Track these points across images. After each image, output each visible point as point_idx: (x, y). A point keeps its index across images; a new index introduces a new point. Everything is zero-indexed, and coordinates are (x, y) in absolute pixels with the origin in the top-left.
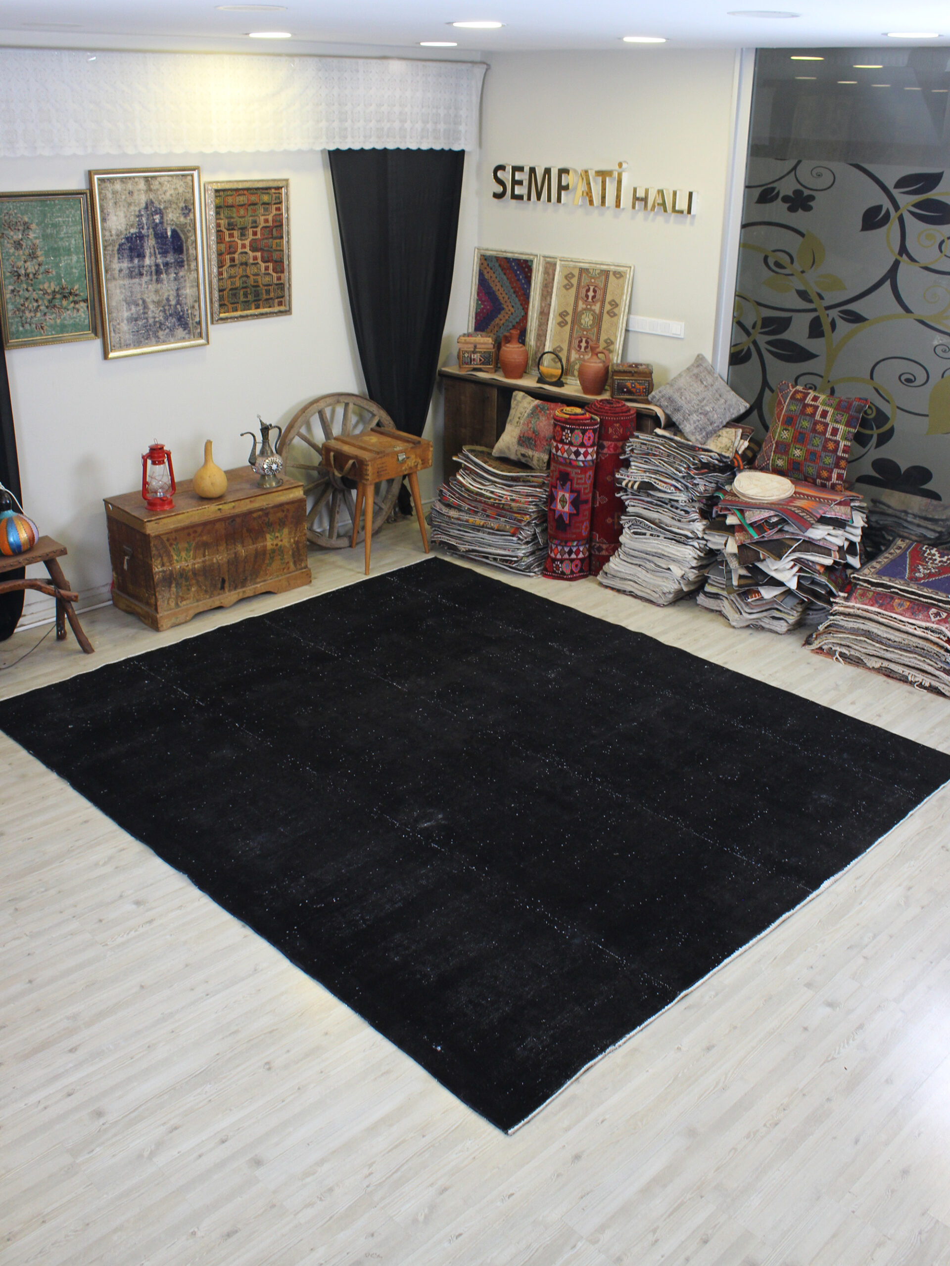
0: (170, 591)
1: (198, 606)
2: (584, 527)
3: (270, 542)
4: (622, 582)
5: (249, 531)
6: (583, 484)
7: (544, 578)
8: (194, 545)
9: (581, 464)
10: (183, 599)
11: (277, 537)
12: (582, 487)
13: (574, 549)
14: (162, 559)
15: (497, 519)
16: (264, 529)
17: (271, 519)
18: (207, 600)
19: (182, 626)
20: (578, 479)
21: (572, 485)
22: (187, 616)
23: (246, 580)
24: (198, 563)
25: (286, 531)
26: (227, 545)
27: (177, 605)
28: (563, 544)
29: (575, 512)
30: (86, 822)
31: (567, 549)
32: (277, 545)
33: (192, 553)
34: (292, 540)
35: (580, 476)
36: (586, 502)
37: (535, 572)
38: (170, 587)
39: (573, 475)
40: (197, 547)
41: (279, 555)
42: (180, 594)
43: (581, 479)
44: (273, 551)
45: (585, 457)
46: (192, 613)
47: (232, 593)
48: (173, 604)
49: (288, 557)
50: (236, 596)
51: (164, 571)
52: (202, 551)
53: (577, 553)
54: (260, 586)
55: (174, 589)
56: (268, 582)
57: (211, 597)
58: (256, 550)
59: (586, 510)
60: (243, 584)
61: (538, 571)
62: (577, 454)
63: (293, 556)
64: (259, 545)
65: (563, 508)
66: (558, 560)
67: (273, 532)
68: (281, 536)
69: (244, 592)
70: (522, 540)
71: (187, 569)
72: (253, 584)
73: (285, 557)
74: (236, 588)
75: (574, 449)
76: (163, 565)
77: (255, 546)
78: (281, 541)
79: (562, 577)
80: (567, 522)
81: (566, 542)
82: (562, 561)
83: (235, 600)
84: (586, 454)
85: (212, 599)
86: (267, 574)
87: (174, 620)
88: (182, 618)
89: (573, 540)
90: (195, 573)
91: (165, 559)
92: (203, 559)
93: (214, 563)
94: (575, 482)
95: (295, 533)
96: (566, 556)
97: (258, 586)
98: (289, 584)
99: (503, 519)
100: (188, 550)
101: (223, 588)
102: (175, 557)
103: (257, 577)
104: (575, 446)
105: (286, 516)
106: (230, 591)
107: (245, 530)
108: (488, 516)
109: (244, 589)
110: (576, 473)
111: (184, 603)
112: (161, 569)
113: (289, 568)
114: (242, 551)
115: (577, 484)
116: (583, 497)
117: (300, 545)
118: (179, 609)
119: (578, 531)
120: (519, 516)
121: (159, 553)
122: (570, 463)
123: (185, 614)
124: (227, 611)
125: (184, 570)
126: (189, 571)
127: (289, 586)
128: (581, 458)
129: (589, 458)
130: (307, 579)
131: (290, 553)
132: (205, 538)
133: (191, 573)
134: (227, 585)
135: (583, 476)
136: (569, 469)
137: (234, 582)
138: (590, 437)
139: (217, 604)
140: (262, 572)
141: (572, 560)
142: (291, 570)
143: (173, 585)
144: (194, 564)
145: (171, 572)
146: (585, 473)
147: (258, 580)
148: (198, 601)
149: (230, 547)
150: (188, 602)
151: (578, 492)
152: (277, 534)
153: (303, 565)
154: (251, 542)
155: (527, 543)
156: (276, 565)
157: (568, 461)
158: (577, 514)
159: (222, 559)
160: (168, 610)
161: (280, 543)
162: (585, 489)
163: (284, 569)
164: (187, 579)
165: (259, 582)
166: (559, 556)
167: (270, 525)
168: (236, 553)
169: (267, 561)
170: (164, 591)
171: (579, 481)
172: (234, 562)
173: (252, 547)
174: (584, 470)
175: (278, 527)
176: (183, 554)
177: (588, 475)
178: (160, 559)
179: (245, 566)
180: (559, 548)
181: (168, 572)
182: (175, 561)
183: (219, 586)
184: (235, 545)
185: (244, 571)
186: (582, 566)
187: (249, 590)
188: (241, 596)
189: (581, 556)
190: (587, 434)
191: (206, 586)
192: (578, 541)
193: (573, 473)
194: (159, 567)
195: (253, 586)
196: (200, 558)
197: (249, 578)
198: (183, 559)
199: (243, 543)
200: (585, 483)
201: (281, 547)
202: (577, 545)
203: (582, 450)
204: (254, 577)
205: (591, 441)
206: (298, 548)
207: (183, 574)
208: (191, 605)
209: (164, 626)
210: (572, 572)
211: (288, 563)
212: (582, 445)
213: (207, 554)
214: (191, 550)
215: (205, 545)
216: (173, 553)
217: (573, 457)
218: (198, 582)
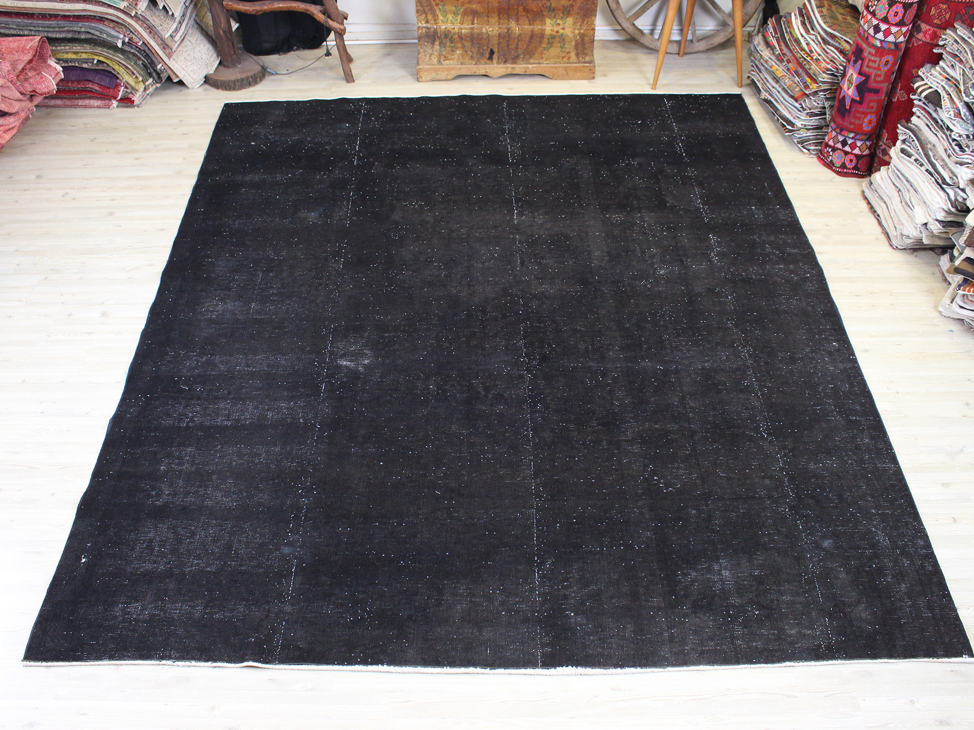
0: (432, 47)
1: (460, 69)
2: (866, 120)
3: (549, 26)
4: (877, 199)
5: (526, 10)
6: (875, 68)
7: (815, 160)
8: (462, 10)
9: (878, 44)
10: (446, 58)
11: (559, 24)
12: (873, 72)
13: (850, 142)
14: (426, 16)
15: (794, 76)
16: (544, 13)
17: (553, 5)
18: (472, 66)
19: (443, 82)
20: (870, 60)
21: (862, 65)
22: (448, 75)
23: (517, 57)
24: (466, 28)
25: (570, 21)
26: (499, 18)
27: (439, 61)
28: (838, 131)
29: (858, 99)
30: (162, 230)
31: (841, 138)
32: (557, 32)
33: (459, 17)
34: (577, 32)
35: (873, 58)
36: (877, 91)
37: (808, 150)
38: (433, 44)
39: (866, 54)
40: (465, 14)
41: (559, 42)
42: (444, 53)
43: (875, 62)
44: (553, 37)
45: (886, 37)
46: (454, 73)
47: (500, 66)
48: (435, 61)
49: (570, 46)
50: (504, 70)
51: (427, 28)
52: (471, 17)
53: (853, 146)
54: (531, 67)
55: (437, 47)
56: (542, 65)
57: (476, 64)
58: (532, 31)
59: (873, 102)
60: (515, 60)
61: (814, 150)
62: (877, 29)
63: (576, 46)
64: (537, 28)
65: (848, 89)
66: (830, 147)
67: (554, 17)
68: (564, 24)
69: (513, 68)
70: (804, 110)
71: (453, 31)
72: (526, 64)
73: (566, 46)
74: (505, 62)
75: (875, 22)
76: (427, 22)
77: (532, 27)
78: (563, 29)
79: (830, 165)
80: (848, 107)
81: (841, 130)
82: (834, 149)
83: (503, 74)
84: (887, 33)
85: (477, 66)
86: (542, 58)
87: (433, 75)
88: (443, 75)
89: (851, 132)
90: (461, 38)
91: (430, 17)
92: (471, 26)
93: (482, 33)
94: (866, 63)
95: (581, 26)
96: (839, 146)
97: (530, 66)
98: (567, 74)
99: (797, 78)
100: (455, 14)
101: (491, 58)
102: (441, 18)
103: (531, 57)
104: (877, 19)
105: (572, 6)
106: (498, 63)
107: (521, 9)
108: (788, 69)
109: (513, 66)
110: (870, 53)
111: (448, 62)
112: (424, 25)
113: (569, 58)
114: (515, 28)
115: (868, 66)
116: (872, 84)
117: (586, 39)
118: (442, 66)
119: (857, 122)
120: (809, 80)
121: (424, 10)
122: (867, 37)
123: (446, 73)
124: (493, 81)
125: (449, 31)
126: (455, 34)
127: (566, 76)
128: (880, 36)
129: (891, 38)
130: (590, 74)
131: (573, 43)
132: (474, 6)
133: (457, 36)
134: (495, 56)
135: (877, 59)
136: (864, 46)
137: (504, 56)
138: (897, 13)
139: (483, 72)
140: (536, 55)
141: (846, 153)
142: (571, 60)
143: (437, 43)
144: (461, 29)
145: (436, 30)
146: (881, 56)
147: (532, 61)
148: (462, 64)
149: (502, 21)
150: (451, 62)
151: (867, 77)
152: (559, 21)
153: (587, 59)
154: (527, 22)
155: (812, 115)
156: (554, 51)
157: (866, 35)
158: (860, 102)
159: (492, 31)
160: (429, 65)
161: (561, 31)
162: (876, 75)
163: (563, 57)
164: (452, 41)
165: (533, 64)
166: (831, 143)
167: (552, 10)
168: (508, 29)
169: (544, 45)
170: (426, 46)
171: (871, 64)
172: (506, 37)
173: (527, 28)
174: (880, 52)
175: (561, 15)
176: (450, 17)
177: (884, 59)
178: (424, 15)
179: (518, 44)
180: (834, 134)
181: (432, 30)
182: (440, 22)
183: (487, 56)
184: (508, 20)
185: (517, 48)
186: (857, 163)
187: (519, 68)
188: (509, 71)
189: (857, 151)
190: (894, 8)
191: (471, 52)
192: (857, 134)
193: (867, 51)
194: (423, 22)
195: (525, 66)
196: (468, 25)
197: (521, 56)
198: (449, 21)
199: (517, 21)
200: (878, 68)
201: (562, 35)
202: (853, 138)
203: (883, 27)
204: (528, 56)
205: (898, 19)
206: (582, 40)
207: (447, 35)
208: (454, 64)
209: (424, 78)
210: (843, 166)
211: (569, 52)
212: (885, 20)
213: (476, 22)
214: (458, 14)
215: (474, 13)
216: (438, 12)
217: (871, 32)
218: (463, 47)
